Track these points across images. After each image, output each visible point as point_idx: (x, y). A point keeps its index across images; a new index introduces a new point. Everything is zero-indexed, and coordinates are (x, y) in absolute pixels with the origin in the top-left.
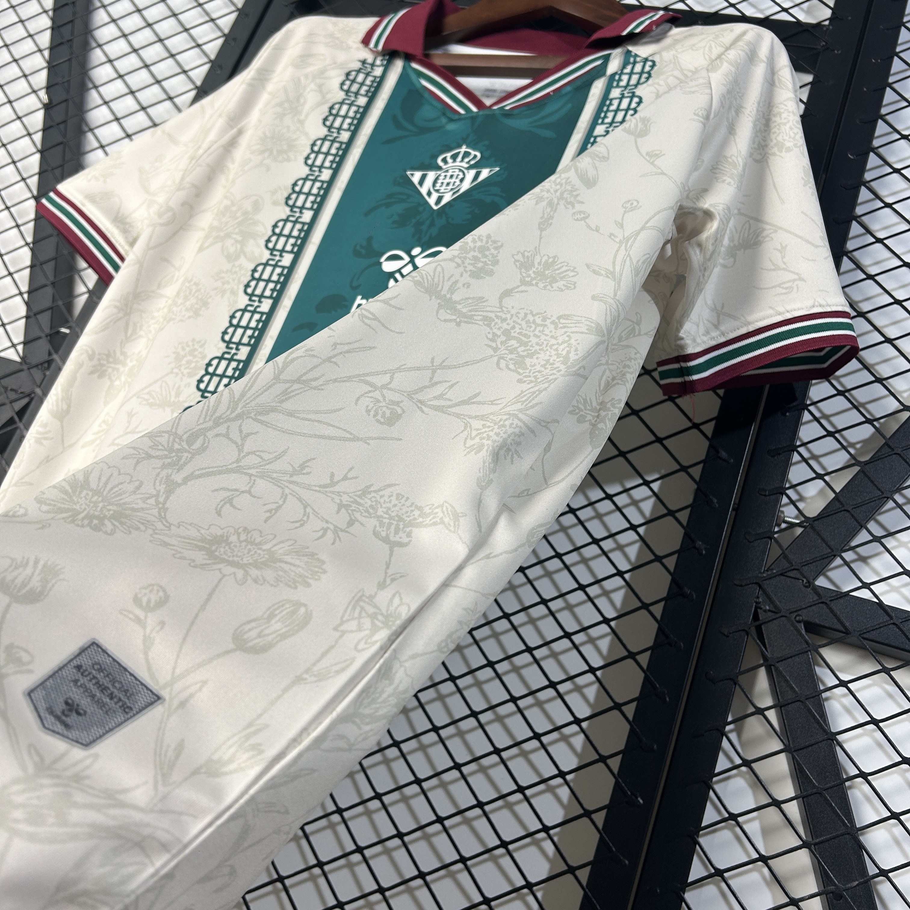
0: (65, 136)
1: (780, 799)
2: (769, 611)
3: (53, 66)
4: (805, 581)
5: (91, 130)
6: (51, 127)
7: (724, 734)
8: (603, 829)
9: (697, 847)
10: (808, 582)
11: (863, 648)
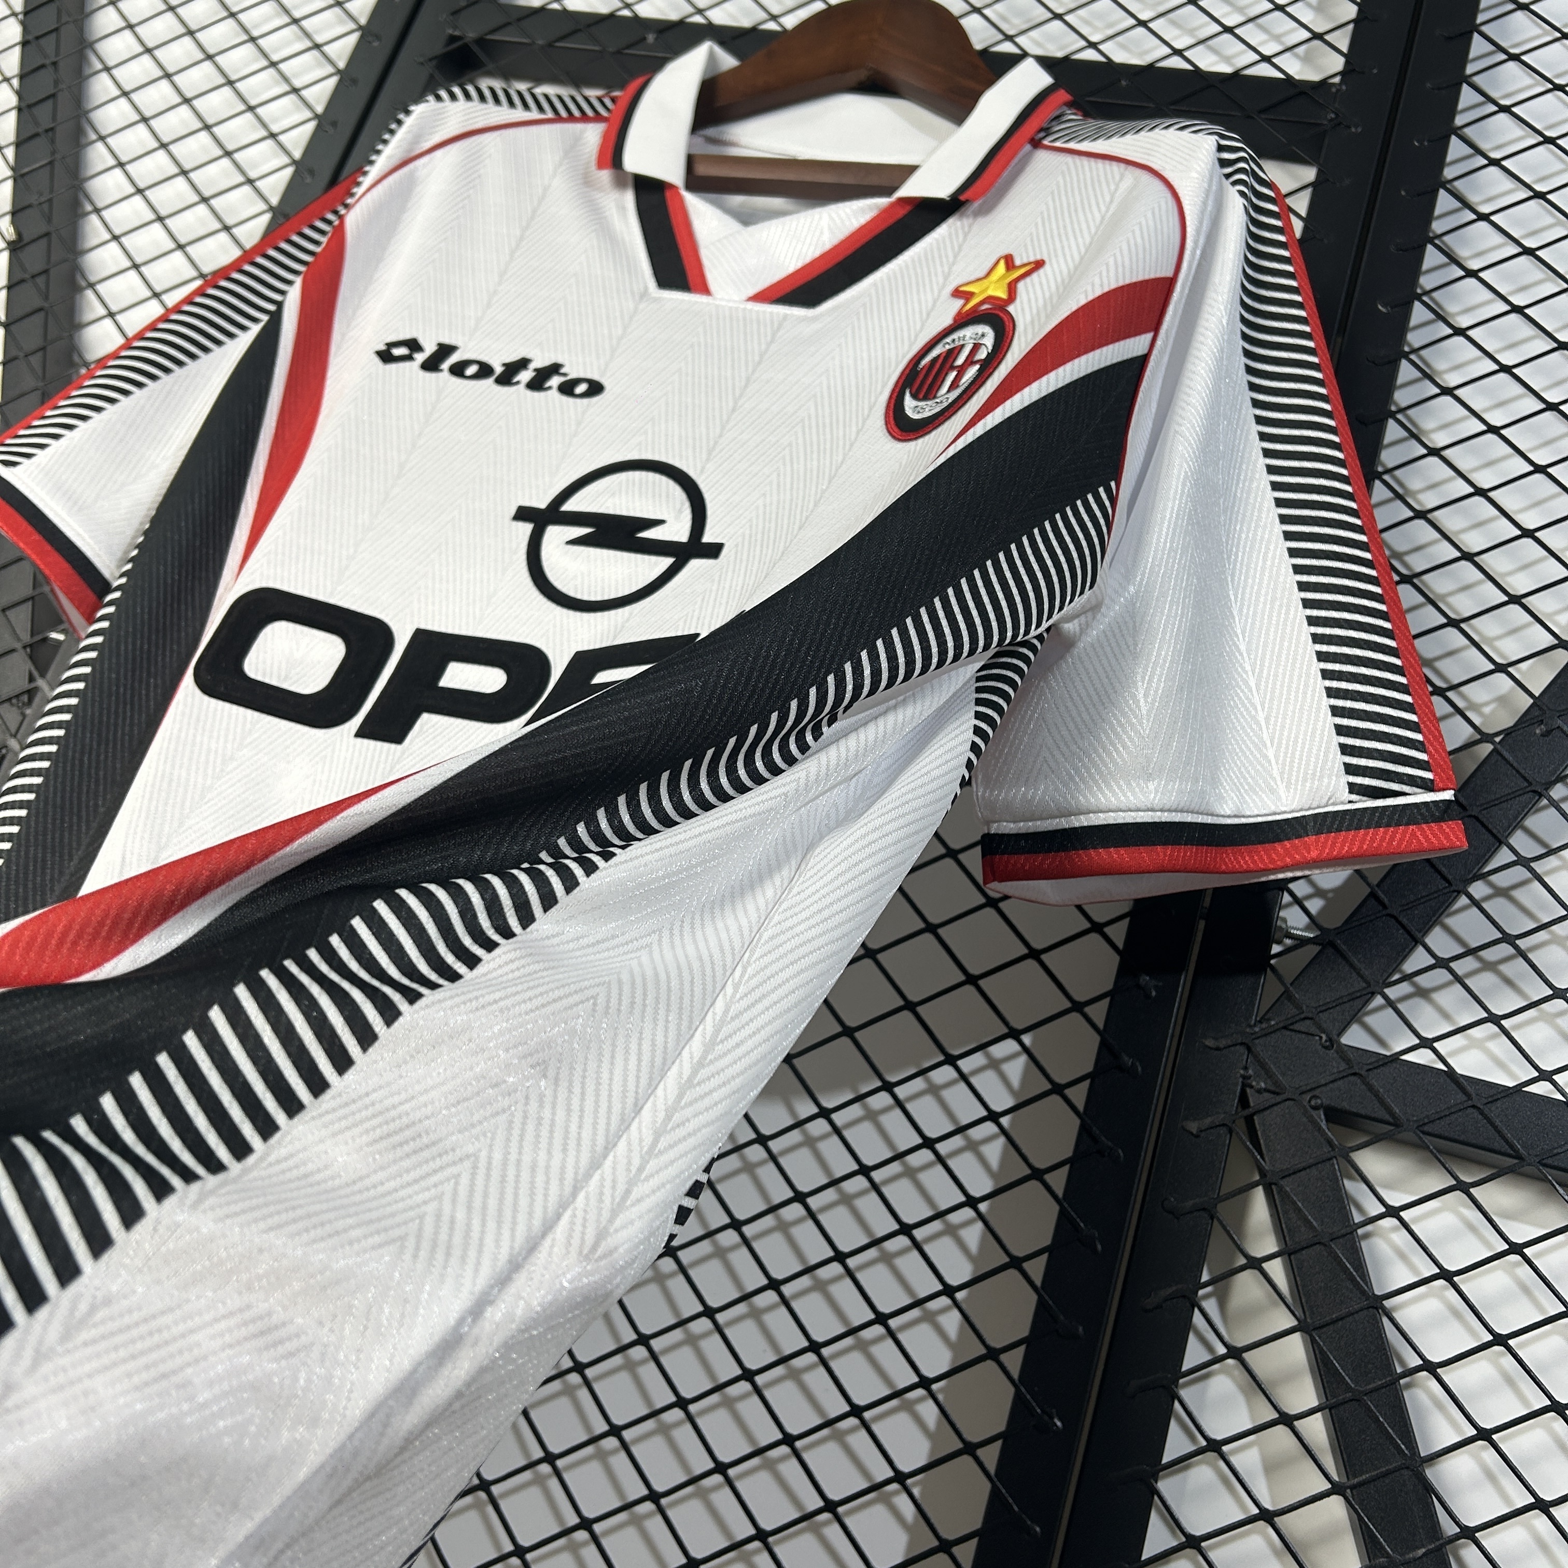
0: (46, 298)
1: (1293, 1412)
2: (1266, 1090)
3: (23, 176)
4: (1324, 1037)
5: (91, 286)
6: (22, 281)
7: (1194, 1304)
8: (996, 1474)
9: (1156, 1498)
10: (1330, 1040)
11: (1425, 1147)
